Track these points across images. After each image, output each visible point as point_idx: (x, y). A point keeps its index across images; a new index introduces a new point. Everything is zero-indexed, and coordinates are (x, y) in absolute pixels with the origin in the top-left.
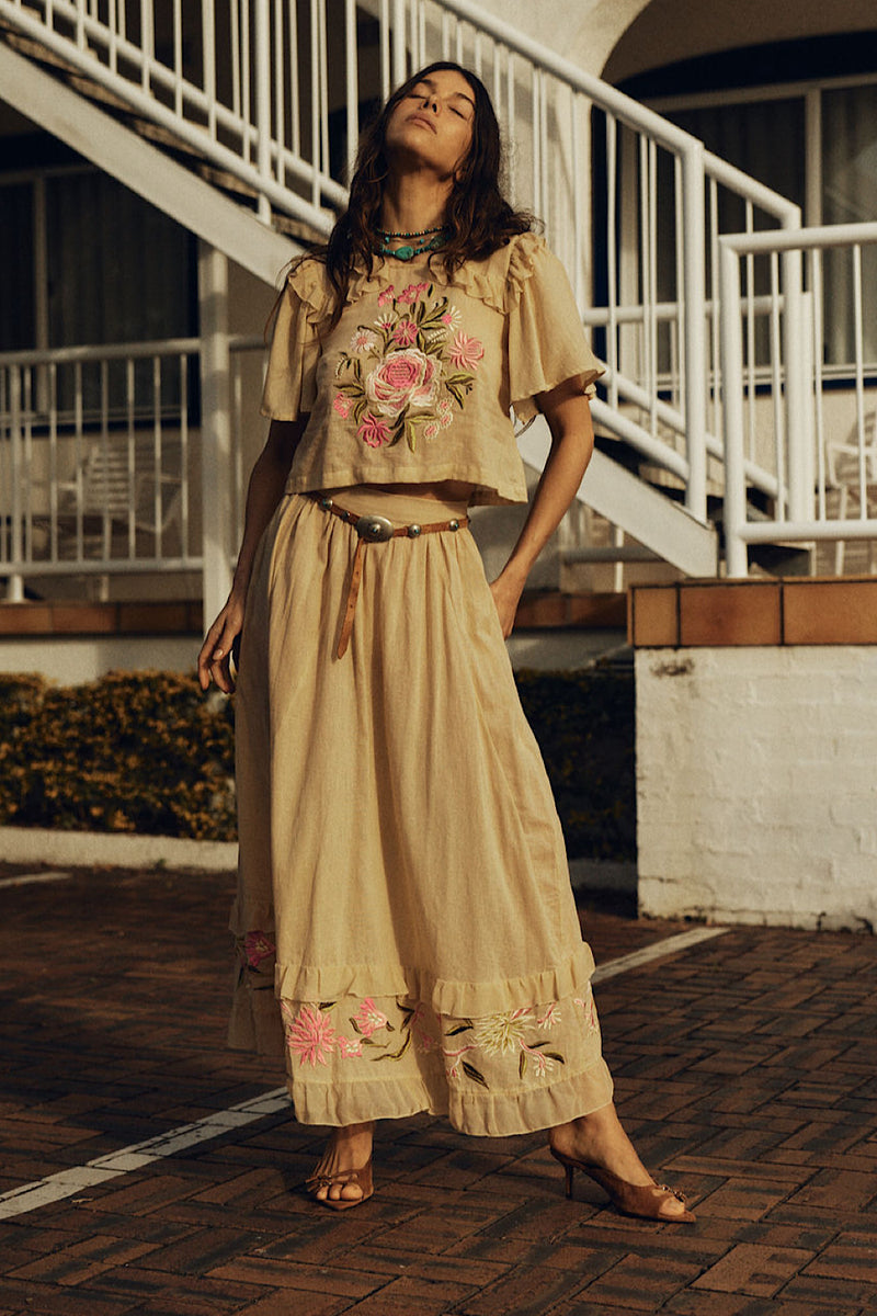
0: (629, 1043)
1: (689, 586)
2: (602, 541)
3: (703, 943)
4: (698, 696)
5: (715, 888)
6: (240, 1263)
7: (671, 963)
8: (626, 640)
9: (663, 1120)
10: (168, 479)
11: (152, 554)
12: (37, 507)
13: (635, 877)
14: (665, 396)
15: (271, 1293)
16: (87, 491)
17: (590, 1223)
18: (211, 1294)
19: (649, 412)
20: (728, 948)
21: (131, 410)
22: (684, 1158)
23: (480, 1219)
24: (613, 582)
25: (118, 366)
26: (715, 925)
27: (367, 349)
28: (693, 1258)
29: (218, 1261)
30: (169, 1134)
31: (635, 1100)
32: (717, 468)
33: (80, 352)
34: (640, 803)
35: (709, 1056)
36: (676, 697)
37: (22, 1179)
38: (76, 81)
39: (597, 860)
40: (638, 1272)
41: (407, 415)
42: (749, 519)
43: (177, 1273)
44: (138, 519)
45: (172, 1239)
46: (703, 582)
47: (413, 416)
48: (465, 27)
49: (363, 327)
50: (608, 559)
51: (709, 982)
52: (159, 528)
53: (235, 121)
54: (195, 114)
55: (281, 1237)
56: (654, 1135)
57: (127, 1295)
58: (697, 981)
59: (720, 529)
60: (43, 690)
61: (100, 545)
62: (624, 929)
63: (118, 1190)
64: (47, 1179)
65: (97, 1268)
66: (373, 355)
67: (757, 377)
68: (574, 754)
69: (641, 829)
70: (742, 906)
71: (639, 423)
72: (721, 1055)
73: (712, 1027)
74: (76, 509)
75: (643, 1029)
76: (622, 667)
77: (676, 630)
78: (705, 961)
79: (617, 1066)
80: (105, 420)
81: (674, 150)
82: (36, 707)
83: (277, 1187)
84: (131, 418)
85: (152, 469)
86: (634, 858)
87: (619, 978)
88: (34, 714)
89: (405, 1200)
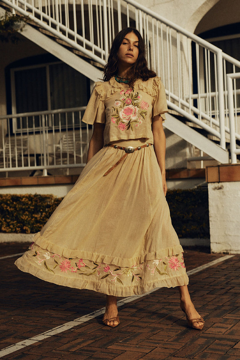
0: (211, 286)
1: (222, 166)
2: (197, 155)
3: (228, 259)
4: (225, 195)
5: (231, 245)
6: (116, 345)
7: (220, 265)
8: (205, 180)
9: (222, 305)
10: (83, 143)
11: (80, 162)
12: (49, 151)
13: (210, 243)
14: (213, 117)
15: (124, 352)
16: (63, 146)
17: (205, 332)
18: (109, 353)
19: (210, 121)
20: (235, 260)
21: (74, 125)
22: (228, 315)
23: (176, 332)
24: (201, 166)
25: (70, 114)
26: (231, 254)
27: (119, 105)
28: (232, 340)
29: (110, 344)
30: (94, 312)
31: (214, 300)
32: (228, 135)
33: (60, 110)
34: (210, 223)
35: (232, 288)
36: (219, 195)
37: (58, 325)
38: (57, 40)
39: (199, 238)
40: (218, 344)
41: (131, 122)
42: (237, 148)
43: (99, 348)
44: (76, 154)
45: (97, 339)
46: (225, 165)
47: (132, 122)
48: (158, 22)
49: (117, 100)
50: (199, 160)
51: (231, 269)
52: (82, 156)
53: (98, 49)
54: (88, 48)
55: (125, 338)
56: (220, 309)
57: (88, 354)
58: (227, 269)
59: (229, 151)
60: (53, 198)
61: (66, 161)
62: (208, 256)
63: (82, 327)
64: (64, 325)
65: (79, 347)
66: (121, 107)
67: (237, 111)
68: (192, 211)
69: (211, 230)
70: (238, 249)
71: (206, 124)
72: (236, 288)
73: (232, 281)
74: (60, 151)
75: (215, 282)
76: (204, 188)
77: (218, 177)
78: (229, 264)
79: (209, 292)
80: (67, 128)
81: (214, 52)
82: (52, 203)
83: (123, 325)
84: (74, 127)
85: (79, 140)
86: (209, 238)
87: (207, 269)
88: (51, 205)
89: (157, 327)
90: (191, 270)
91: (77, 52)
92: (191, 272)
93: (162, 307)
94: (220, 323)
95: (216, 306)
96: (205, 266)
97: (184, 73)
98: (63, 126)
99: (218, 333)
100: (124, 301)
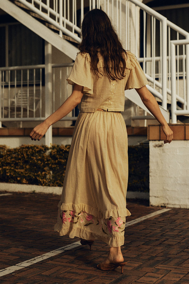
0: (147, 237)
2: (140, 114)
3: (165, 212)
4: (164, 152)
5: (168, 199)
7: (157, 217)
8: (147, 138)
9: (155, 256)
10: (37, 98)
11: (33, 116)
12: (6, 105)
13: (149, 196)
14: (157, 79)
16: (17, 101)
17: (137, 281)
19: (153, 83)
20: (171, 214)
21: (28, 82)
22: (160, 265)
23: (111, 280)
24: (144, 124)
25: (25, 71)
26: (168, 208)
30: (36, 258)
31: (148, 251)
32: (169, 97)
33: (16, 67)
34: (150, 178)
35: (167, 240)
36: (159, 152)
39: (140, 192)
42: (177, 109)
44: (29, 108)
50: (143, 119)
51: (167, 222)
52: (34, 110)
53: (54, 12)
54: (44, 11)
56: (153, 260)
58: (164, 222)
59: (170, 112)
60: (6, 149)
61: (20, 114)
62: (146, 209)
63: (23, 271)
64: (6, 269)
67: (179, 75)
69: (150, 184)
70: (174, 203)
71: (150, 86)
72: (169, 240)
73: (167, 233)
74: (14, 105)
75: (151, 233)
76: (146, 145)
77: (159, 136)
78: (166, 217)
79: (144, 242)
80: (22, 84)
81: (160, 20)
82: (4, 153)
83: (62, 271)
84: (28, 84)
85: (33, 96)
86: (149, 191)
87: (145, 221)
88: (4, 155)
89: (93, 275)
90: (129, 221)
91: (33, 14)
92: (129, 223)
93: (99, 256)
94: (152, 273)
95: (150, 256)
96: (143, 218)
97: (132, 38)
98: (24, 82)
99: (149, 282)
100: (64, 248)
